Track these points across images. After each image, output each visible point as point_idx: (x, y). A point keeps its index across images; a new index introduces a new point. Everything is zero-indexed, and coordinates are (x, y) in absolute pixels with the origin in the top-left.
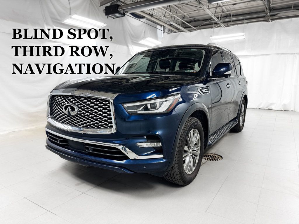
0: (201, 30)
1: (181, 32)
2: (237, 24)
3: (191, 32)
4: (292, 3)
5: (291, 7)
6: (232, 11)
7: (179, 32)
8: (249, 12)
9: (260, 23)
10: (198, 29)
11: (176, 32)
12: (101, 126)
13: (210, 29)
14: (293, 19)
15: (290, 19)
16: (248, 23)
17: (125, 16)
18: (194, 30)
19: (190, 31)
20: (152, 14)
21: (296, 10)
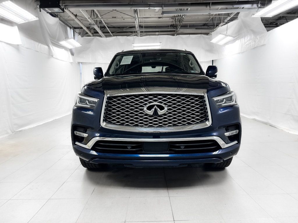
0: (118, 37)
1: (96, 37)
2: (150, 35)
3: (107, 38)
4: (188, 23)
5: (187, 26)
6: (144, 22)
7: (93, 36)
8: (155, 26)
9: (167, 36)
10: (114, 36)
11: (90, 36)
12: (193, 121)
13: (126, 37)
14: (191, 36)
15: (188, 35)
16: (158, 35)
17: (64, 12)
18: (110, 36)
19: (106, 36)
20: (76, 14)
21: (196, 29)
